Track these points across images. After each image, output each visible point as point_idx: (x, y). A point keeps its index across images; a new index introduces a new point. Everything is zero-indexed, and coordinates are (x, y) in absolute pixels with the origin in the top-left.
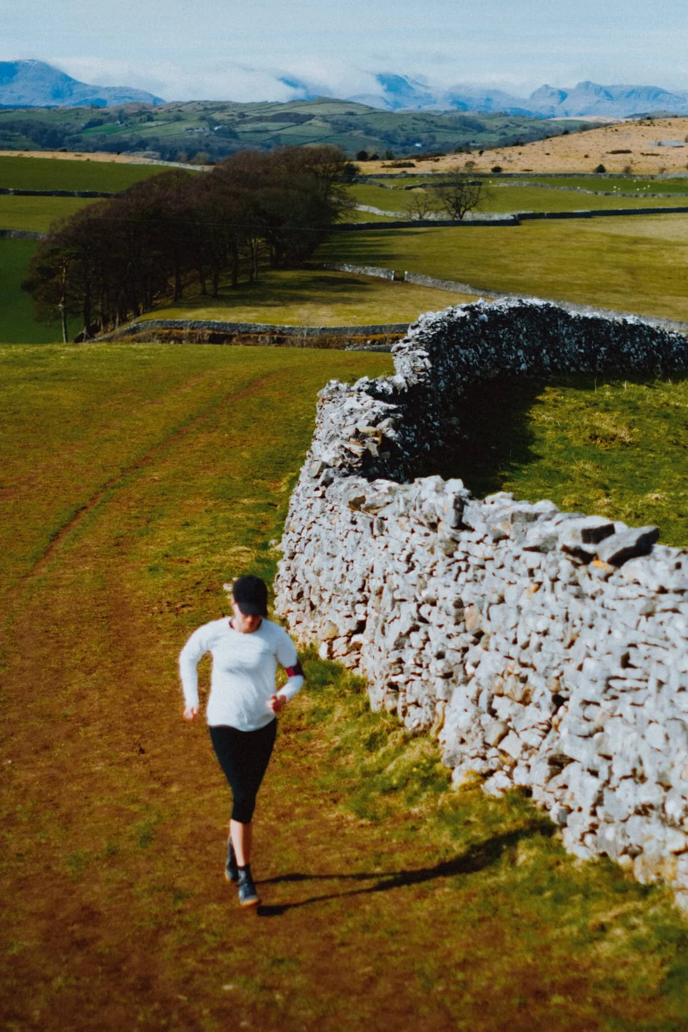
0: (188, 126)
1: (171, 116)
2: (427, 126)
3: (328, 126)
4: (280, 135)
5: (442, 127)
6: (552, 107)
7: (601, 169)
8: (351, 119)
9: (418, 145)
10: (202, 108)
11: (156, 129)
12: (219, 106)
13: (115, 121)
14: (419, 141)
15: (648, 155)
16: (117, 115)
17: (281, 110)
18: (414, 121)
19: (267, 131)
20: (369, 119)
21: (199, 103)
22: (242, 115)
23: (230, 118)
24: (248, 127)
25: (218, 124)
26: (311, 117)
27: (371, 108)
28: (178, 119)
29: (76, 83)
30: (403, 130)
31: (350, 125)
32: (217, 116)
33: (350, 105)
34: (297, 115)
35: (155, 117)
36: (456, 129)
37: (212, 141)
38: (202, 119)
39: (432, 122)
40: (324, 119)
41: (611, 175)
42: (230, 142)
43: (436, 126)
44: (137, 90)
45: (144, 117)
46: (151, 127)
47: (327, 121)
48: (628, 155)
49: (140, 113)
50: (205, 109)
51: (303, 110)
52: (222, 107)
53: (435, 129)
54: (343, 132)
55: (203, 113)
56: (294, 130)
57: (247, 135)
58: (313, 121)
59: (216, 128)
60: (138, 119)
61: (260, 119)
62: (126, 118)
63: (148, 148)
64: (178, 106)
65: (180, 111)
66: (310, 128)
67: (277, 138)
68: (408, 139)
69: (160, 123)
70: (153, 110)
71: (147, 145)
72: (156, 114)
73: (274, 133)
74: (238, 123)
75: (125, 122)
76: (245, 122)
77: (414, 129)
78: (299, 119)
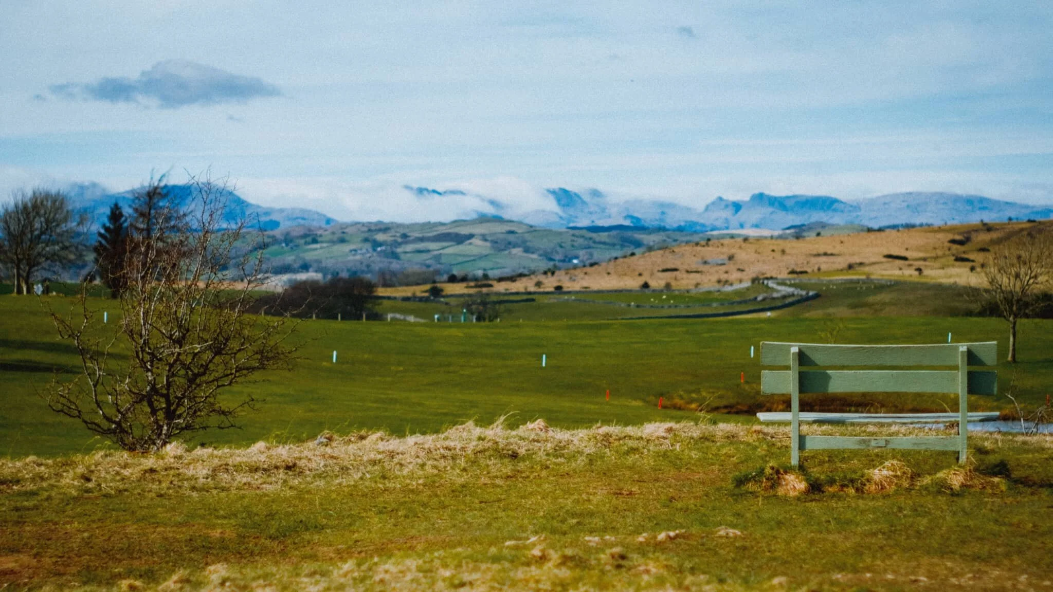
0: (353, 247)
1: (335, 238)
2: (586, 242)
3: (488, 244)
4: (441, 254)
5: (600, 243)
6: (726, 219)
7: (646, 285)
8: (511, 238)
9: (575, 261)
10: (365, 229)
11: (321, 251)
12: (383, 227)
13: (280, 243)
14: (576, 257)
15: (692, 272)
16: (282, 238)
17: (443, 230)
18: (573, 238)
19: (428, 251)
20: (528, 237)
21: (363, 225)
22: (405, 236)
23: (392, 239)
24: (410, 247)
25: (380, 245)
26: (471, 236)
27: (531, 227)
28: (342, 241)
29: (248, 205)
30: (561, 247)
31: (510, 243)
32: (380, 237)
33: (509, 224)
34: (457, 235)
35: (320, 239)
36: (614, 245)
37: (374, 262)
38: (366, 240)
39: (591, 239)
40: (484, 238)
41: (654, 291)
42: (390, 263)
43: (595, 242)
44: (310, 211)
45: (309, 239)
46: (316, 249)
47: (486, 240)
48: (675, 273)
49: (305, 236)
50: (370, 230)
51: (464, 231)
52: (385, 228)
53: (593, 245)
54: (503, 250)
55: (366, 235)
56: (452, 249)
57: (409, 255)
58: (473, 240)
59: (379, 249)
60: (302, 241)
61: (422, 240)
62: (291, 241)
63: (311, 270)
64: (343, 227)
65: (343, 233)
66: (470, 247)
67: (438, 258)
68: (566, 256)
69: (325, 245)
70: (319, 233)
71: (311, 266)
72: (321, 236)
73: (436, 253)
74: (400, 244)
75: (291, 245)
76: (406, 243)
77: (573, 246)
78: (459, 239)
